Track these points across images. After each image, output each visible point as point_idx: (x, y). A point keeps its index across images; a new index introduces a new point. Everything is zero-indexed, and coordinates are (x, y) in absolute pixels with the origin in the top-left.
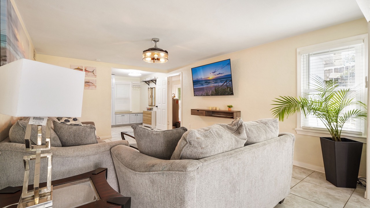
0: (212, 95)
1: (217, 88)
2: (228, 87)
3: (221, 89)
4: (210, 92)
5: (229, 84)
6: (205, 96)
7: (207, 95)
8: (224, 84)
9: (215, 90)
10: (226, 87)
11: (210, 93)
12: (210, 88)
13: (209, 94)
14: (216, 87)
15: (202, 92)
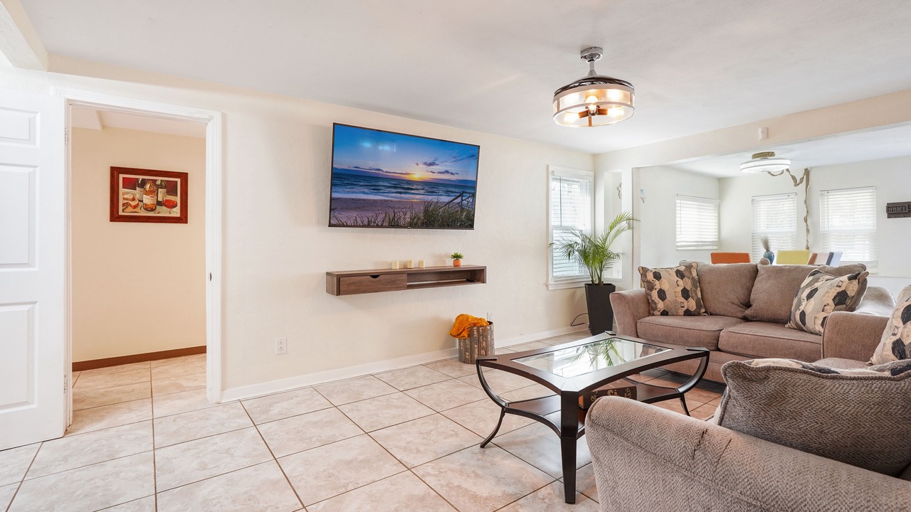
0: (413, 225)
1: (432, 207)
2: (463, 209)
3: (444, 212)
4: (408, 216)
5: (468, 202)
6: (382, 226)
7: (394, 224)
8: (455, 201)
9: (426, 211)
10: (457, 209)
11: (404, 219)
12: (411, 205)
13: (402, 222)
14: (429, 204)
15: (370, 214)
